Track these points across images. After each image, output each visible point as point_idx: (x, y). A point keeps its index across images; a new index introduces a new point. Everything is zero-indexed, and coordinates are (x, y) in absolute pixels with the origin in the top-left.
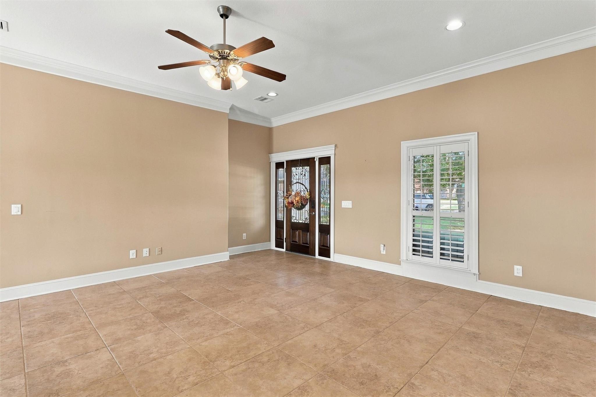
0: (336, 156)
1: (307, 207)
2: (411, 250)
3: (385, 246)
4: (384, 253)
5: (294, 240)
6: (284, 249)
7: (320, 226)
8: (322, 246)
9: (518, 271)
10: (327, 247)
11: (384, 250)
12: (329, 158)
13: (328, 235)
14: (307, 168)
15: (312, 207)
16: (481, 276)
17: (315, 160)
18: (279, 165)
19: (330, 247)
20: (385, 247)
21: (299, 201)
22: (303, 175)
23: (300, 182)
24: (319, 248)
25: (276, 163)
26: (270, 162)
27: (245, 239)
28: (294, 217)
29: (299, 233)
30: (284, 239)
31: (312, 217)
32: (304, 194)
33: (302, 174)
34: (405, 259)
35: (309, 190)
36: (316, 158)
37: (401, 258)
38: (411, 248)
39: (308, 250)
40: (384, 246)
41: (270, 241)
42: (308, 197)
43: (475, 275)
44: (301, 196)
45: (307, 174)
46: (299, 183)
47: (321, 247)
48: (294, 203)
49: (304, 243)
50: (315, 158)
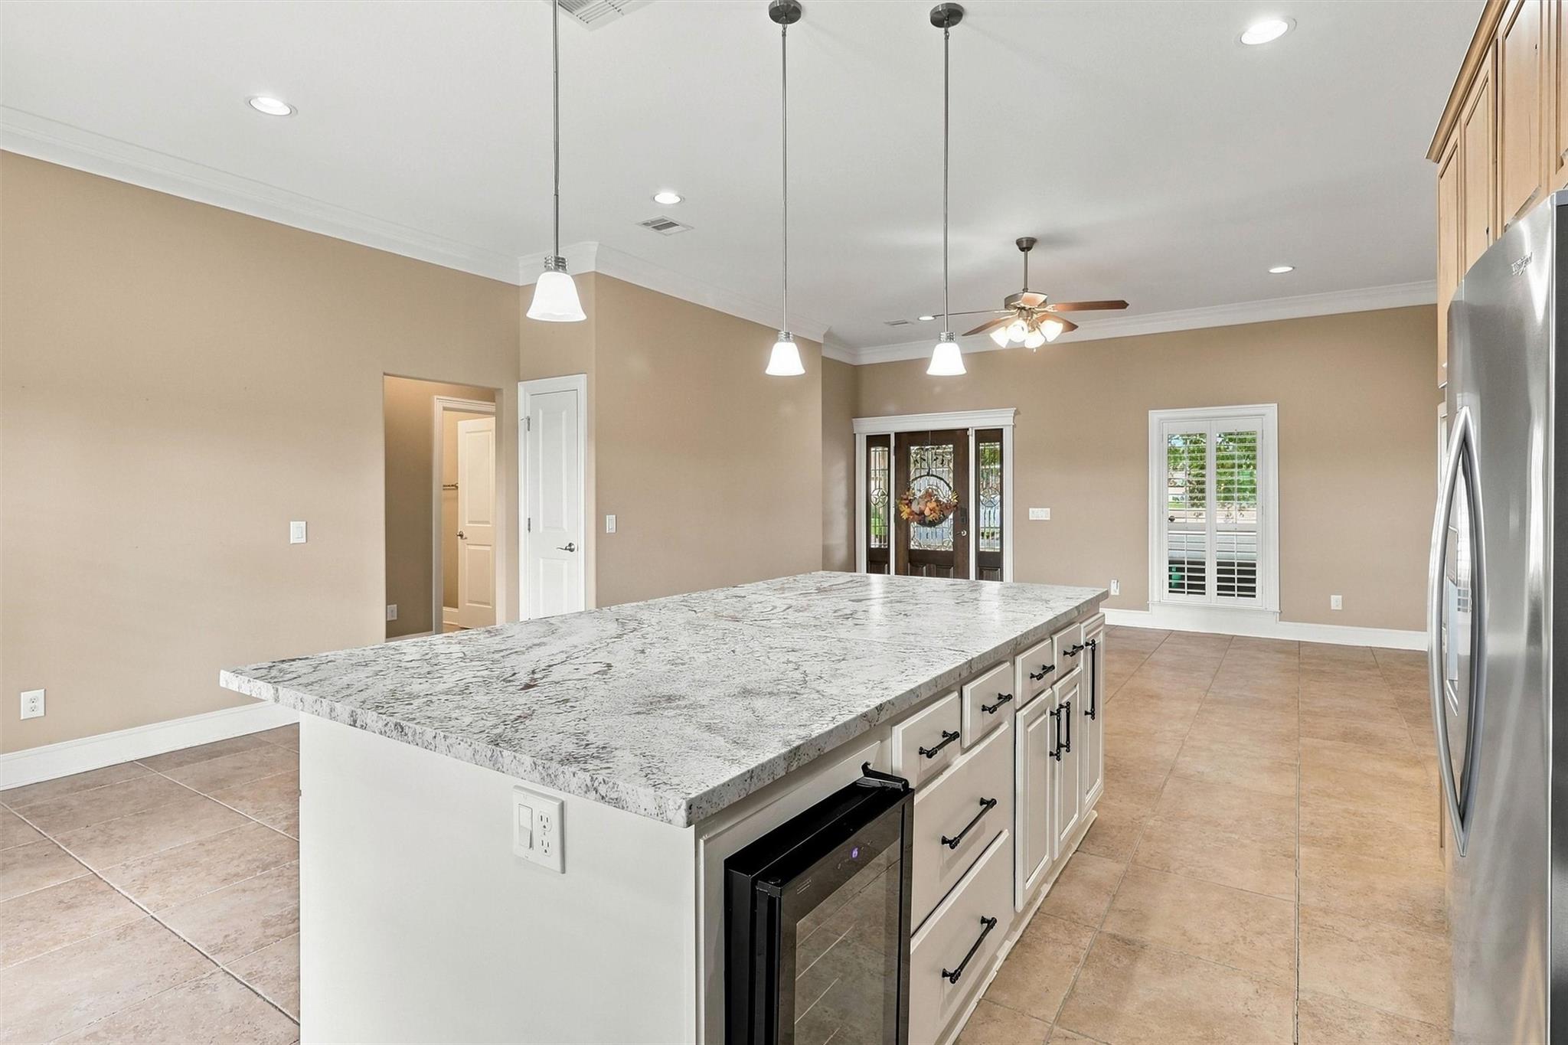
0: (1014, 428)
1: (949, 521)
2: (1166, 585)
3: (1120, 581)
4: (1118, 594)
7: (979, 555)
9: (1336, 602)
11: (1117, 588)
12: (999, 431)
13: (999, 570)
14: (954, 448)
15: (962, 520)
16: (1284, 615)
17: (968, 434)
18: (874, 441)
21: (936, 509)
25: (867, 436)
26: (853, 433)
29: (928, 570)
31: (961, 540)
32: (945, 497)
34: (1156, 600)
35: (953, 489)
36: (970, 429)
37: (1150, 600)
38: (1166, 581)
40: (1118, 582)
42: (953, 500)
43: (1271, 614)
45: (953, 460)
48: (927, 513)
50: (968, 429)
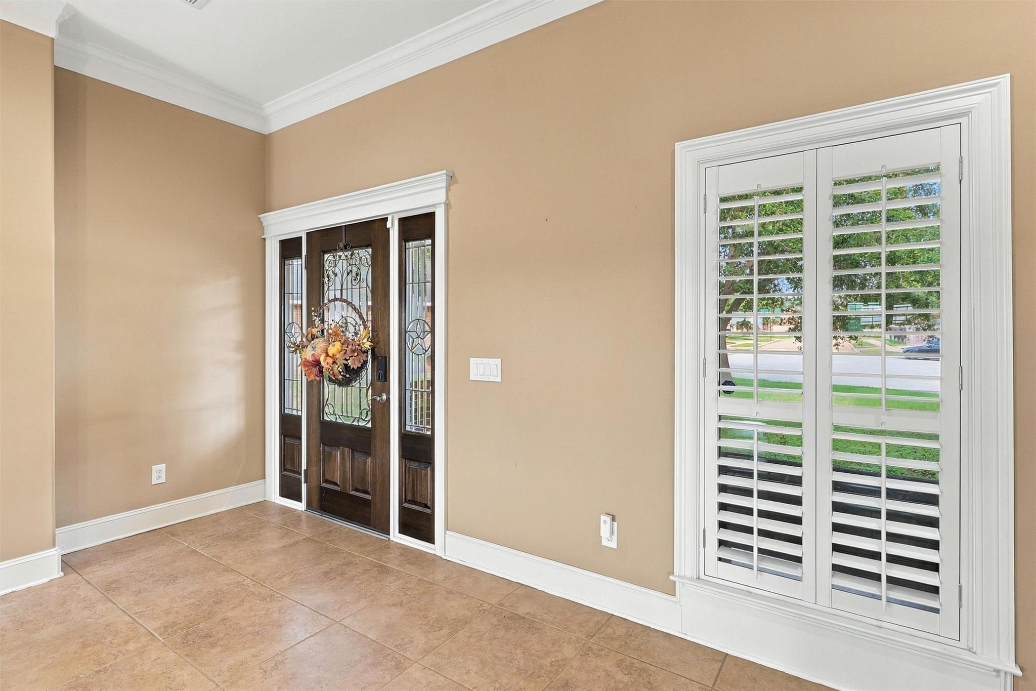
0: (450, 210)
1: (367, 375)
2: (712, 543)
3: (617, 519)
4: (613, 545)
5: (329, 478)
6: (301, 502)
7: (405, 438)
8: (410, 502)
10: (426, 506)
11: (612, 533)
12: (430, 217)
13: (429, 469)
14: (365, 254)
15: (382, 374)
17: (389, 225)
18: (289, 248)
19: (432, 508)
20: (615, 523)
21: (338, 356)
22: (354, 275)
23: (344, 297)
24: (402, 510)
25: (281, 242)
26: (265, 239)
27: (163, 480)
28: (330, 406)
29: (343, 454)
30: (301, 471)
31: (380, 411)
32: (356, 334)
33: (351, 271)
34: (690, 573)
35: (369, 324)
36: (390, 218)
37: (676, 571)
38: (715, 534)
39: (370, 513)
40: (613, 519)
41: (265, 478)
42: (367, 345)
43: (998, 676)
44: (346, 342)
45: (366, 273)
46: (341, 300)
47: (406, 505)
48: (323, 364)
49: (357, 490)
50: (387, 219)
